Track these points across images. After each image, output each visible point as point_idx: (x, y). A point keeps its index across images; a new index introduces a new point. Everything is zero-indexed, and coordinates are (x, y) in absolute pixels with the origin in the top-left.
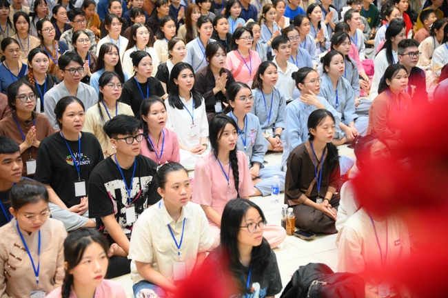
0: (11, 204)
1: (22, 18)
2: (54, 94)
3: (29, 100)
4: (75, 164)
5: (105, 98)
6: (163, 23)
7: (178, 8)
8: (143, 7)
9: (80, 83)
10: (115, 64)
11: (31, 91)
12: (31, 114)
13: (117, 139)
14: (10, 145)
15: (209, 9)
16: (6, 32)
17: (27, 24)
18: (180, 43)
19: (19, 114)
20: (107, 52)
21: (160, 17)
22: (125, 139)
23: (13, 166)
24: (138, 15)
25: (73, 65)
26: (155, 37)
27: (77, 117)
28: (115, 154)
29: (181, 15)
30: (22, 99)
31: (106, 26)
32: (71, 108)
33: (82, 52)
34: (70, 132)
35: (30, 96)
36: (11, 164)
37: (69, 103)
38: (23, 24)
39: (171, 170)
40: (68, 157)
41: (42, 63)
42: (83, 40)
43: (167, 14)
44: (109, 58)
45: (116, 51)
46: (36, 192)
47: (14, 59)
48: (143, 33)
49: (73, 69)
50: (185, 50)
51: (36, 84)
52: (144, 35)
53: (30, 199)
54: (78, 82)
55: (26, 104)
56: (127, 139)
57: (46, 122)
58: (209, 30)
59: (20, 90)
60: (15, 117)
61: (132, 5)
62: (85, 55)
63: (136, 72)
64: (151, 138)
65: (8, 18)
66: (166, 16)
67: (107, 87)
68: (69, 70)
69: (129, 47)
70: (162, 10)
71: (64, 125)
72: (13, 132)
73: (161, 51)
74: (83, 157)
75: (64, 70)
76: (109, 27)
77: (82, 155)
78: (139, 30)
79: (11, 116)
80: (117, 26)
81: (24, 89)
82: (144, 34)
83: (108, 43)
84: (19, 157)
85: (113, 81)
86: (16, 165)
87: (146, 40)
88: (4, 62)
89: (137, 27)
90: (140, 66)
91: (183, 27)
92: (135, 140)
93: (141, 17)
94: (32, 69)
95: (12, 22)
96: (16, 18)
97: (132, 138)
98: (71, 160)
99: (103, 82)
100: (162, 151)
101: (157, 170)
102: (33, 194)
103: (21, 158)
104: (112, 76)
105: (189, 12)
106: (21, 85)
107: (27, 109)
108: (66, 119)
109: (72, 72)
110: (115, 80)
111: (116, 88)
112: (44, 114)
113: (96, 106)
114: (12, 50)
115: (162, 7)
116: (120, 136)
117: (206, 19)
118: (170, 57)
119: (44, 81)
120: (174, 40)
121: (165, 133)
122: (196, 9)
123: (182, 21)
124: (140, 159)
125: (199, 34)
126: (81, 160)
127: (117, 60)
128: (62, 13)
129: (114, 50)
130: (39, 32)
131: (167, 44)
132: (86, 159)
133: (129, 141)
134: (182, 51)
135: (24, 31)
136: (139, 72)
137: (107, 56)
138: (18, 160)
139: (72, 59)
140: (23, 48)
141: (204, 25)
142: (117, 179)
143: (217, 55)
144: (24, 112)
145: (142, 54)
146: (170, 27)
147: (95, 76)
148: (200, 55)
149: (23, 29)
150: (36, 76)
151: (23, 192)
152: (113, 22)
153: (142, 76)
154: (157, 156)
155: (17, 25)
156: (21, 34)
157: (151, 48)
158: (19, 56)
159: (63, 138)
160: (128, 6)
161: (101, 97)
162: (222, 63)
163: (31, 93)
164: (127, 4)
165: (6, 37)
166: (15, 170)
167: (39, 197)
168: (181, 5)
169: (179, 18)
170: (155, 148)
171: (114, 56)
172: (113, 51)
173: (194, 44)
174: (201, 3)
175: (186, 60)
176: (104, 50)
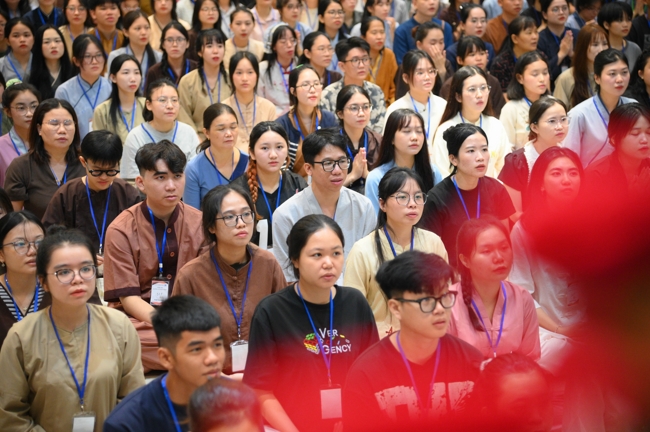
0: (190, 426)
1: (244, 64)
2: (292, 211)
3: (241, 222)
4: (322, 351)
5: (389, 222)
6: (522, 67)
7: (559, 35)
8: (485, 36)
9: (343, 189)
10: (416, 151)
11: (244, 204)
12: (244, 250)
13: (402, 300)
14: (203, 314)
15: (625, 34)
16: (216, 91)
17: (254, 75)
18: (556, 109)
19: (223, 252)
20: (401, 127)
21: (518, 54)
22: (419, 301)
23: (205, 358)
24: (471, 51)
25: (331, 152)
26: (505, 95)
27: (328, 260)
28: (399, 332)
29: (566, 48)
30: (227, 221)
31: (404, 75)
32: (317, 241)
33: (353, 129)
34: (312, 286)
35: (244, 214)
36: (203, 353)
37: (314, 231)
38: (245, 75)
39: (511, 371)
40: (310, 337)
41: (273, 153)
42: (356, 107)
43: (534, 48)
44: (405, 140)
45: (419, 124)
46: (236, 403)
47: (226, 145)
48: (476, 87)
49: (331, 161)
50: (566, 124)
51: (260, 191)
52: (479, 93)
53: (224, 416)
54: (339, 187)
55: (236, 231)
56: (423, 302)
57: (272, 266)
58: (619, 77)
59: (224, 203)
60: (215, 256)
61: (463, 32)
62: (359, 134)
63: (456, 168)
64: (478, 302)
65: (222, 64)
66: (532, 52)
67: (393, 201)
68: (322, 163)
69: (447, 117)
70: (522, 40)
71: (303, 272)
72: (209, 285)
73: (516, 125)
74: (337, 338)
75: (312, 163)
76: (411, 77)
77: (335, 332)
78: (469, 82)
79: (206, 254)
80: (426, 76)
81: (233, 201)
82: (479, 90)
83: (403, 110)
84: (218, 339)
85: (406, 188)
86: (212, 355)
87: (481, 103)
88: (207, 150)
89: (465, 76)
90: (463, 153)
91: (567, 74)
92: (439, 306)
93: (478, 56)
94: (255, 162)
95: (227, 71)
96: (234, 63)
97: (433, 301)
98: (313, 342)
99: (387, 190)
100: (500, 330)
101: (482, 367)
102: (229, 407)
103: (221, 342)
104: (405, 177)
105: (582, 41)
106: (226, 193)
107: (237, 241)
108: (307, 260)
109: (328, 167)
110: (411, 185)
111: (412, 203)
112: (271, 251)
113: (370, 238)
114: (223, 128)
115: (524, 35)
116: (408, 296)
117: (613, 56)
118: (533, 136)
119: (277, 186)
120: (543, 101)
121: (508, 292)
122: (600, 36)
123: (567, 62)
124: (449, 345)
125: (598, 88)
126: (334, 344)
127: (420, 143)
128: (322, 48)
129: (415, 122)
130: (292, 89)
131: (528, 108)
132: (343, 342)
133: (426, 306)
134: (559, 125)
135: (248, 89)
136: (461, 167)
137: (400, 135)
138: (216, 344)
139: (329, 140)
140: (244, 122)
141: (609, 68)
142: (400, 385)
143: (635, 132)
144: (231, 246)
145: (466, 129)
146: (536, 73)
147: (375, 176)
148: (599, 131)
149: (245, 85)
150: (261, 176)
151: (211, 401)
152: (419, 67)
153: (467, 175)
154: (490, 341)
155: (235, 76)
156: (242, 94)
157: (492, 119)
158: (235, 137)
159: (299, 299)
160: (456, 34)
161: (383, 218)
162: (644, 149)
163: (245, 209)
164: (454, 29)
165: (215, 102)
166: (210, 364)
167: (241, 413)
168: (568, 29)
169: (561, 55)
170: (486, 323)
171: (414, 135)
172: (412, 125)
173: (587, 108)
174: (610, 22)
175: (566, 143)
176: (395, 123)
